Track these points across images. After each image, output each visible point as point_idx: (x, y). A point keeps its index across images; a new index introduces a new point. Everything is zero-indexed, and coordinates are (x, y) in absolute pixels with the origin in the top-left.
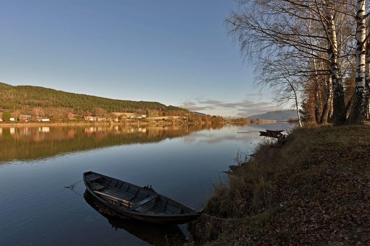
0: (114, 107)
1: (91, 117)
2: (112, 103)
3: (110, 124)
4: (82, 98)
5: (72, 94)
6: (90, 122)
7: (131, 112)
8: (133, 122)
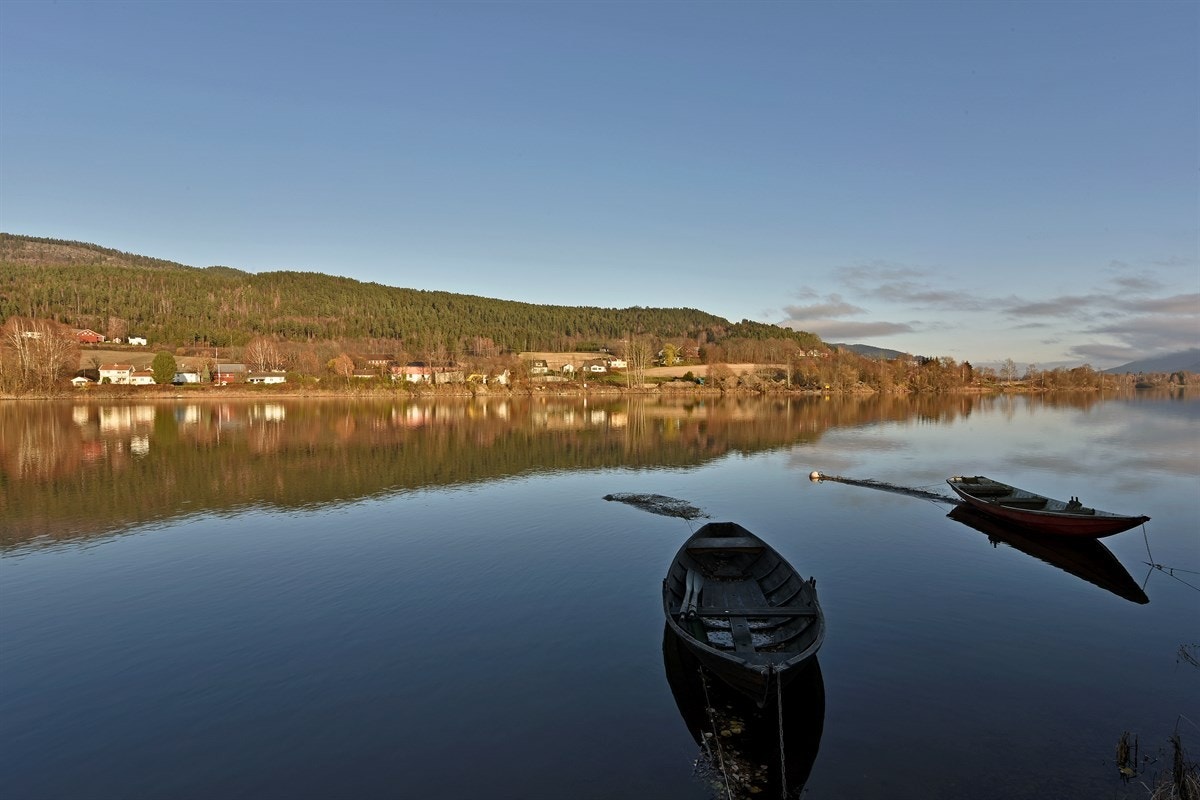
1: (414, 369)
3: (474, 393)
8: (563, 386)
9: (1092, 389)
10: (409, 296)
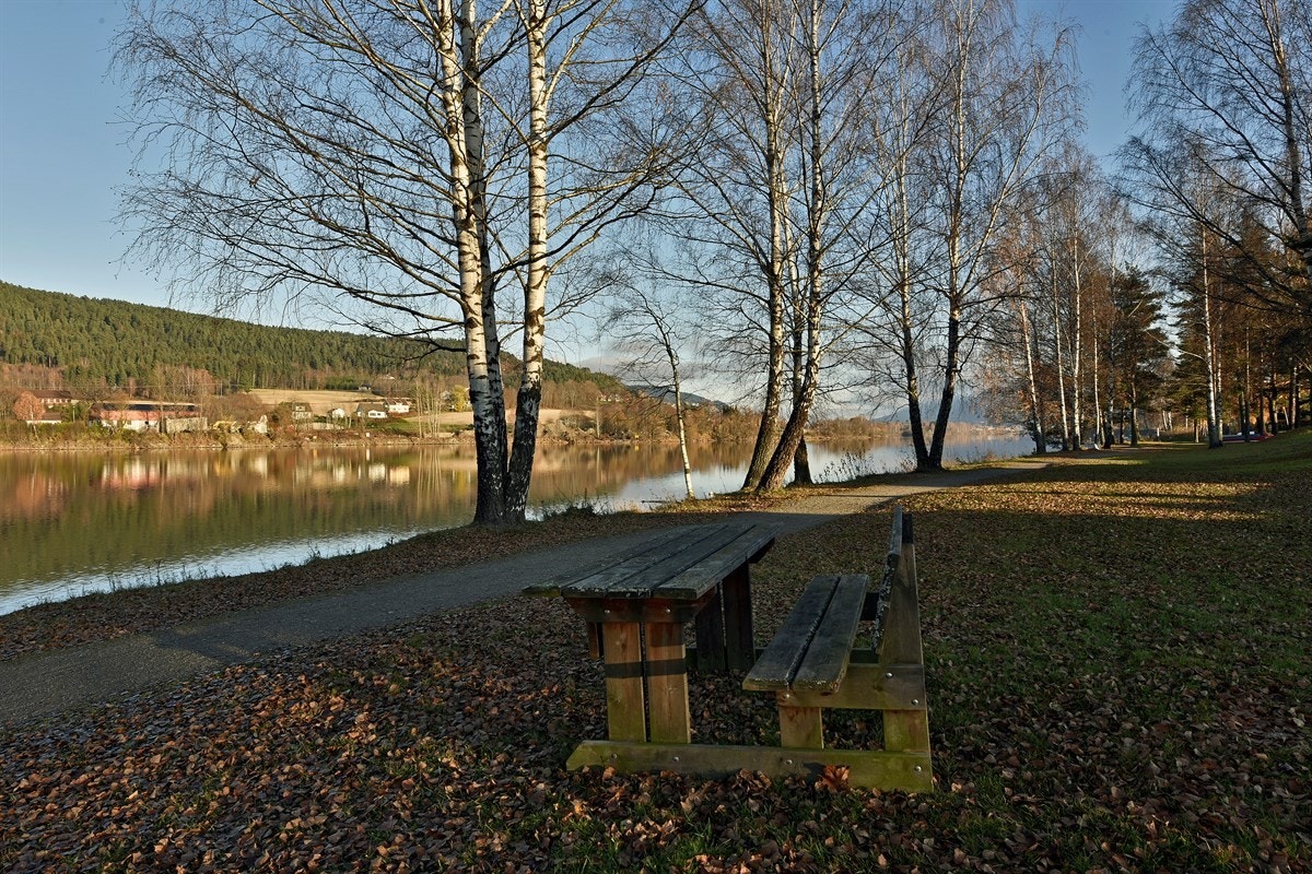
0: (265, 360)
1: (135, 413)
2: (253, 343)
3: (225, 445)
4: (107, 320)
5: (56, 296)
6: (129, 436)
7: (345, 389)
8: (339, 435)
9: (866, 438)
10: (63, 305)
